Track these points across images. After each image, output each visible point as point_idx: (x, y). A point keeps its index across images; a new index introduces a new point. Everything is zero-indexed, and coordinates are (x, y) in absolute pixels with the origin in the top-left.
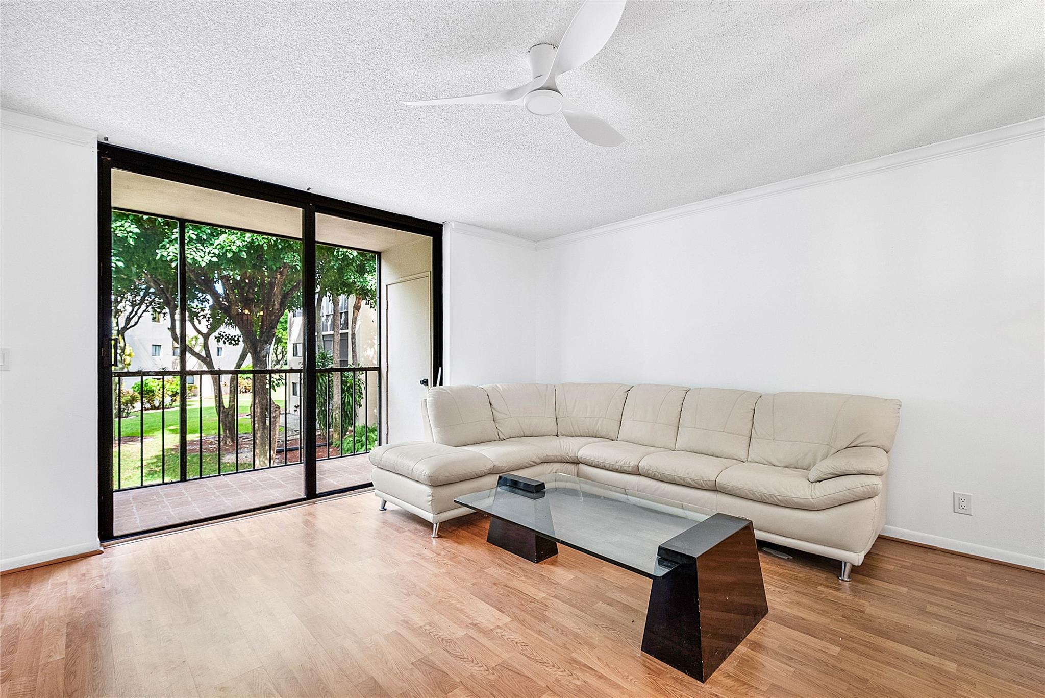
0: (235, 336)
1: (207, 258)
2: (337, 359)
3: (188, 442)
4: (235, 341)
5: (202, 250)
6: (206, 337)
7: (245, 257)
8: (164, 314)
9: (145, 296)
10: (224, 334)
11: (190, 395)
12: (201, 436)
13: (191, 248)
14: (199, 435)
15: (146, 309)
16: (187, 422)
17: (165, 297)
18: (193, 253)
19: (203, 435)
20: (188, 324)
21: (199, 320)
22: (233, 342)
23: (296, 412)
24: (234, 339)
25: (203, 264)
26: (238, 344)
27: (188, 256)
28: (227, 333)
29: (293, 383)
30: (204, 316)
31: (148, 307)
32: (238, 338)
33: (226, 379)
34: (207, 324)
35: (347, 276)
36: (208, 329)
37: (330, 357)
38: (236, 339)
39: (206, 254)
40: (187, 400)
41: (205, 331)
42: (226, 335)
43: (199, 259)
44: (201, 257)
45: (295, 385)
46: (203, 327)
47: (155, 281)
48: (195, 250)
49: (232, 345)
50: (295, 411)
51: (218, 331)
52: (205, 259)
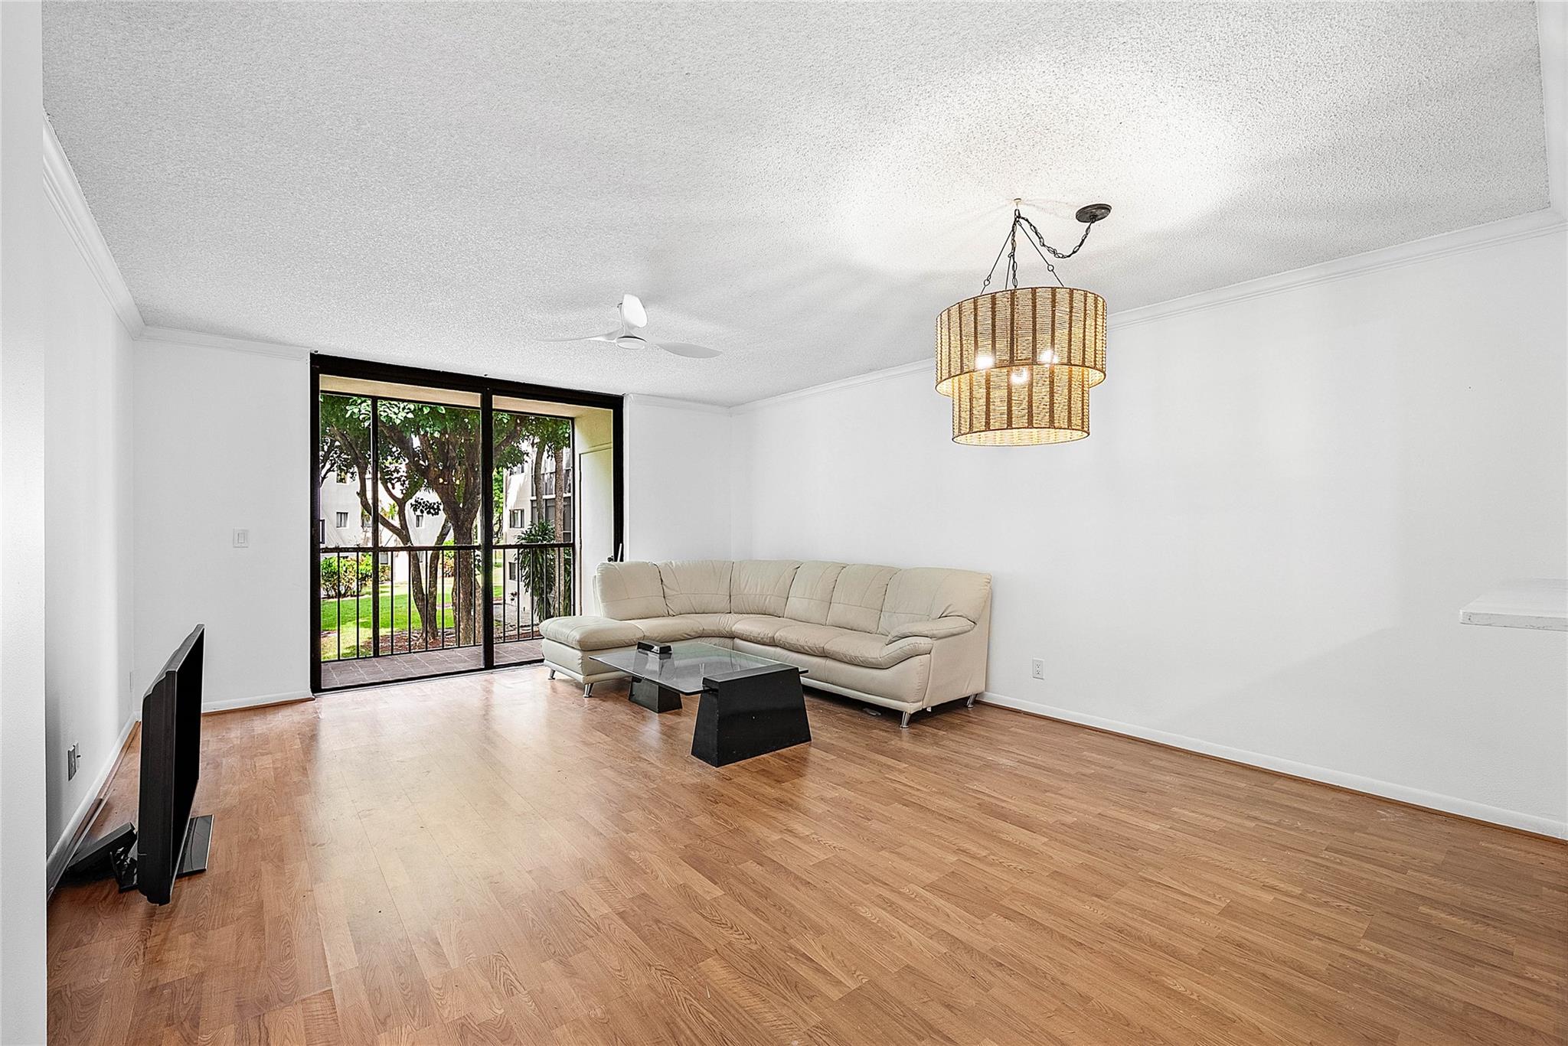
0: (434, 504)
1: (402, 415)
2: (560, 532)
3: (380, 638)
4: (434, 510)
5: (396, 405)
6: (401, 503)
7: (444, 412)
8: (353, 473)
9: (329, 451)
10: (422, 501)
11: (383, 578)
12: (392, 632)
13: (384, 405)
14: (390, 629)
15: (331, 467)
16: (380, 613)
17: (353, 454)
18: (387, 410)
19: (394, 629)
20: (380, 487)
21: (393, 485)
22: (432, 511)
23: (513, 602)
24: (433, 508)
25: (398, 422)
26: (437, 514)
27: (382, 413)
28: (425, 500)
29: (510, 563)
30: (399, 479)
31: (332, 465)
32: (438, 506)
33: (424, 558)
34: (402, 488)
35: (561, 429)
36: (402, 495)
37: (552, 529)
38: (435, 507)
39: (401, 410)
40: (380, 585)
41: (399, 496)
42: (424, 502)
43: (394, 416)
44: (395, 414)
45: (512, 566)
46: (398, 492)
47: (343, 435)
48: (389, 406)
49: (431, 515)
50: (513, 600)
51: (414, 498)
52: (399, 416)
